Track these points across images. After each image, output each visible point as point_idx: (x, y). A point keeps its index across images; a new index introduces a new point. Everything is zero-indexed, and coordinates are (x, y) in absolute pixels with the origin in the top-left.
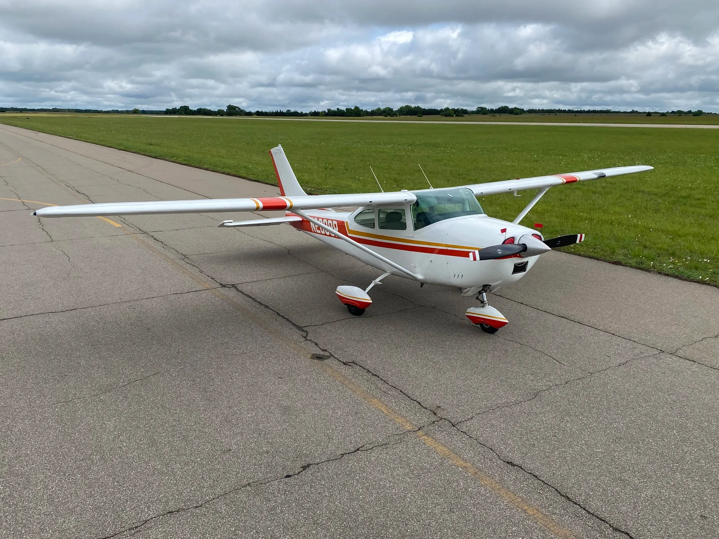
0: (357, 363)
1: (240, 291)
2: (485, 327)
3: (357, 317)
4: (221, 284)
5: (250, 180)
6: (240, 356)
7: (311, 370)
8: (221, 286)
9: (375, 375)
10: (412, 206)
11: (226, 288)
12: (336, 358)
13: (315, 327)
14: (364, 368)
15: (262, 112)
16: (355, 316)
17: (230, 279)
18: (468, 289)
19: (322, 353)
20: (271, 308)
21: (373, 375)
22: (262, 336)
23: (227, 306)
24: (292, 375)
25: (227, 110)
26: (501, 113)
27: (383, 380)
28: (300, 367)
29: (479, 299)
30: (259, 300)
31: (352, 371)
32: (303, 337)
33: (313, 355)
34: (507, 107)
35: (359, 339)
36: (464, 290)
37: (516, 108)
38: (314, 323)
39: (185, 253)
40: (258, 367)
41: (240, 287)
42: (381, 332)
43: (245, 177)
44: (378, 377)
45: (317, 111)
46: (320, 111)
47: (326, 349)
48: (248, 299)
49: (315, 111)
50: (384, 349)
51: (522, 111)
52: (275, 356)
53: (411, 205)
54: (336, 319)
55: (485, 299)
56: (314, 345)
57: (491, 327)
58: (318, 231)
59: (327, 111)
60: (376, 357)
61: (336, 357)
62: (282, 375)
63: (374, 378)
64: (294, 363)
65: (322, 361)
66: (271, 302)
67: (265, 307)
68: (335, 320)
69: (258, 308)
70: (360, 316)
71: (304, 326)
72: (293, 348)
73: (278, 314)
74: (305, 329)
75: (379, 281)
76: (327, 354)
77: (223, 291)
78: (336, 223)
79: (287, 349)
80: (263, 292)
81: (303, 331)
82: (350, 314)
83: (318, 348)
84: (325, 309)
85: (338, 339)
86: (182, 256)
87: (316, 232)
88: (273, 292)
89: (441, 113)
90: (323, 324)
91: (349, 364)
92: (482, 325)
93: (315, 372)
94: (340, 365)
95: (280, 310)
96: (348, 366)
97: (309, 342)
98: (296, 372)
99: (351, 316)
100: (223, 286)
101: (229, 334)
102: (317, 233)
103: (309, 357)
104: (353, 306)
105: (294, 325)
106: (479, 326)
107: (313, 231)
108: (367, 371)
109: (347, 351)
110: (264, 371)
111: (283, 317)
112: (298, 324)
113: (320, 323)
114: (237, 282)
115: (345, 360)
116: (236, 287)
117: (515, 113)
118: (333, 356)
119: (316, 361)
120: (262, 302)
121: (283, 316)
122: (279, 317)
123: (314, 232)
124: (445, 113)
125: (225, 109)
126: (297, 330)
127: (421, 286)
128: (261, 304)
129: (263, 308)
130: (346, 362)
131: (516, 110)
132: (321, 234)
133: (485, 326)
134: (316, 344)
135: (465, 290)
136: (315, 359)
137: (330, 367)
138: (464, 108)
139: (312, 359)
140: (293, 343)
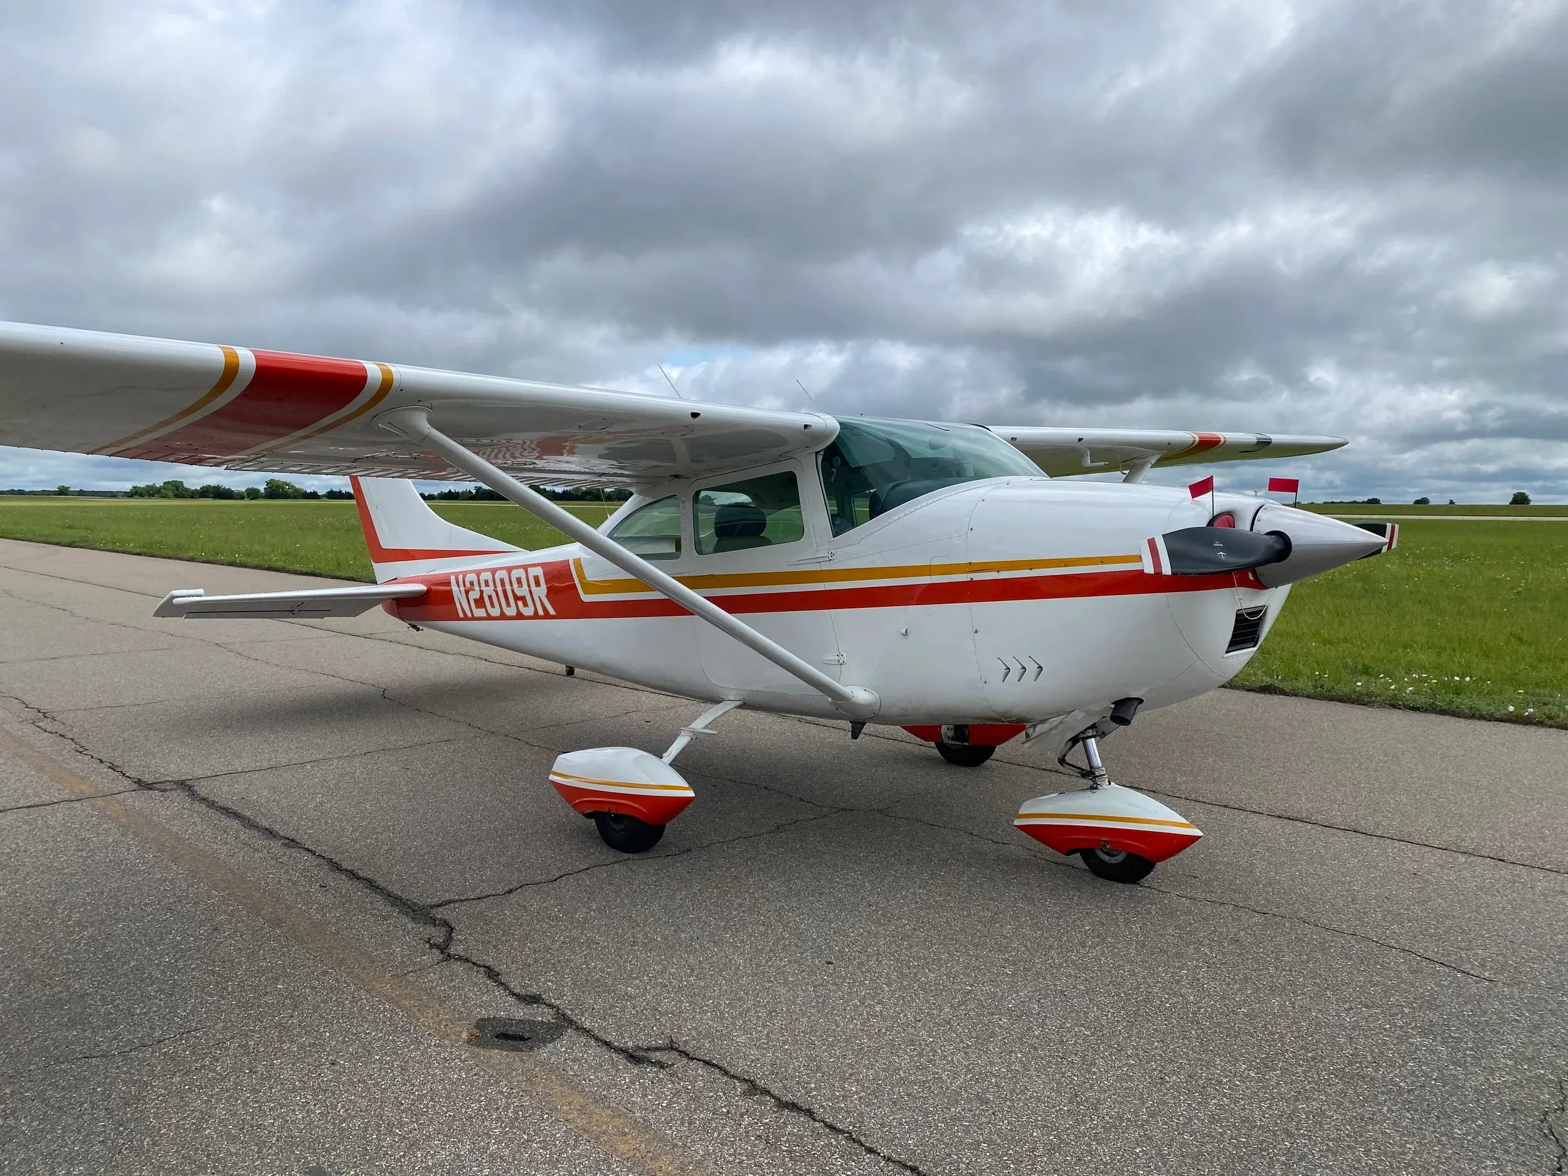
0: (689, 1049)
1: (204, 800)
2: (1103, 862)
3: (636, 856)
4: (139, 782)
5: (295, 572)
6: (125, 1058)
7: (475, 1106)
8: (136, 786)
9: (794, 1107)
10: (820, 458)
11: (150, 792)
12: (587, 1032)
13: (483, 905)
14: (726, 1073)
15: (340, 491)
16: (626, 856)
17: (176, 767)
18: (1055, 721)
19: (520, 1012)
20: (308, 845)
21: (782, 1105)
22: (252, 956)
23: (134, 850)
24: (379, 1147)
25: (265, 489)
27: (842, 1132)
28: (421, 1098)
29: (1068, 764)
30: (265, 823)
31: (676, 1093)
32: (432, 946)
33: (481, 1024)
35: (665, 938)
36: (1035, 726)
38: (475, 889)
39: (45, 706)
40: (206, 1115)
41: (202, 790)
42: (741, 905)
43: (284, 568)
44: (810, 1113)
45: (453, 491)
46: (460, 491)
47: (534, 990)
48: (225, 821)
49: (450, 491)
50: (780, 971)
52: (302, 1047)
53: (817, 453)
54: (559, 869)
55: (1097, 761)
56: (480, 977)
57: (1130, 856)
58: (480, 612)
59: (474, 492)
60: (763, 1013)
61: (587, 1025)
62: (328, 1151)
63: (794, 1124)
64: (393, 1079)
65: (524, 1055)
66: (310, 828)
67: (283, 844)
68: (557, 875)
69: (257, 850)
70: (645, 855)
71: (435, 901)
72: (390, 1000)
73: (336, 867)
74: (440, 913)
75: (706, 727)
76: (543, 1015)
77: (139, 801)
78: (539, 572)
79: (361, 1009)
80: (286, 798)
81: (434, 921)
82: (606, 849)
83: (499, 992)
84: (514, 840)
85: (581, 945)
86: (32, 715)
87: (469, 615)
88: (323, 796)
90: (511, 891)
91: (657, 1056)
92: (1089, 855)
93: (499, 1118)
94: (614, 1065)
95: (342, 853)
96: (651, 1071)
97: (459, 967)
98: (401, 1126)
99: (612, 855)
100: (142, 785)
101: (106, 954)
102: (474, 618)
103: (465, 1035)
104: (619, 818)
105: (395, 900)
106: (1077, 859)
107: (461, 615)
108: (746, 1086)
109: (631, 997)
110: (233, 1139)
111: (352, 875)
112: (414, 895)
113: (501, 889)
114: (199, 772)
115: (630, 1037)
116: (190, 788)
118: (571, 1022)
119: (498, 1055)
120: (277, 827)
121: (351, 871)
122: (337, 875)
123: (466, 618)
125: (262, 488)
126: (405, 919)
127: (855, 735)
128: (270, 833)
129: (276, 846)
130: (638, 1048)
132: (489, 618)
133: (1106, 858)
134: (492, 974)
135: (1040, 728)
136: (494, 1046)
137: (567, 1081)
139: (478, 1045)
140: (388, 976)
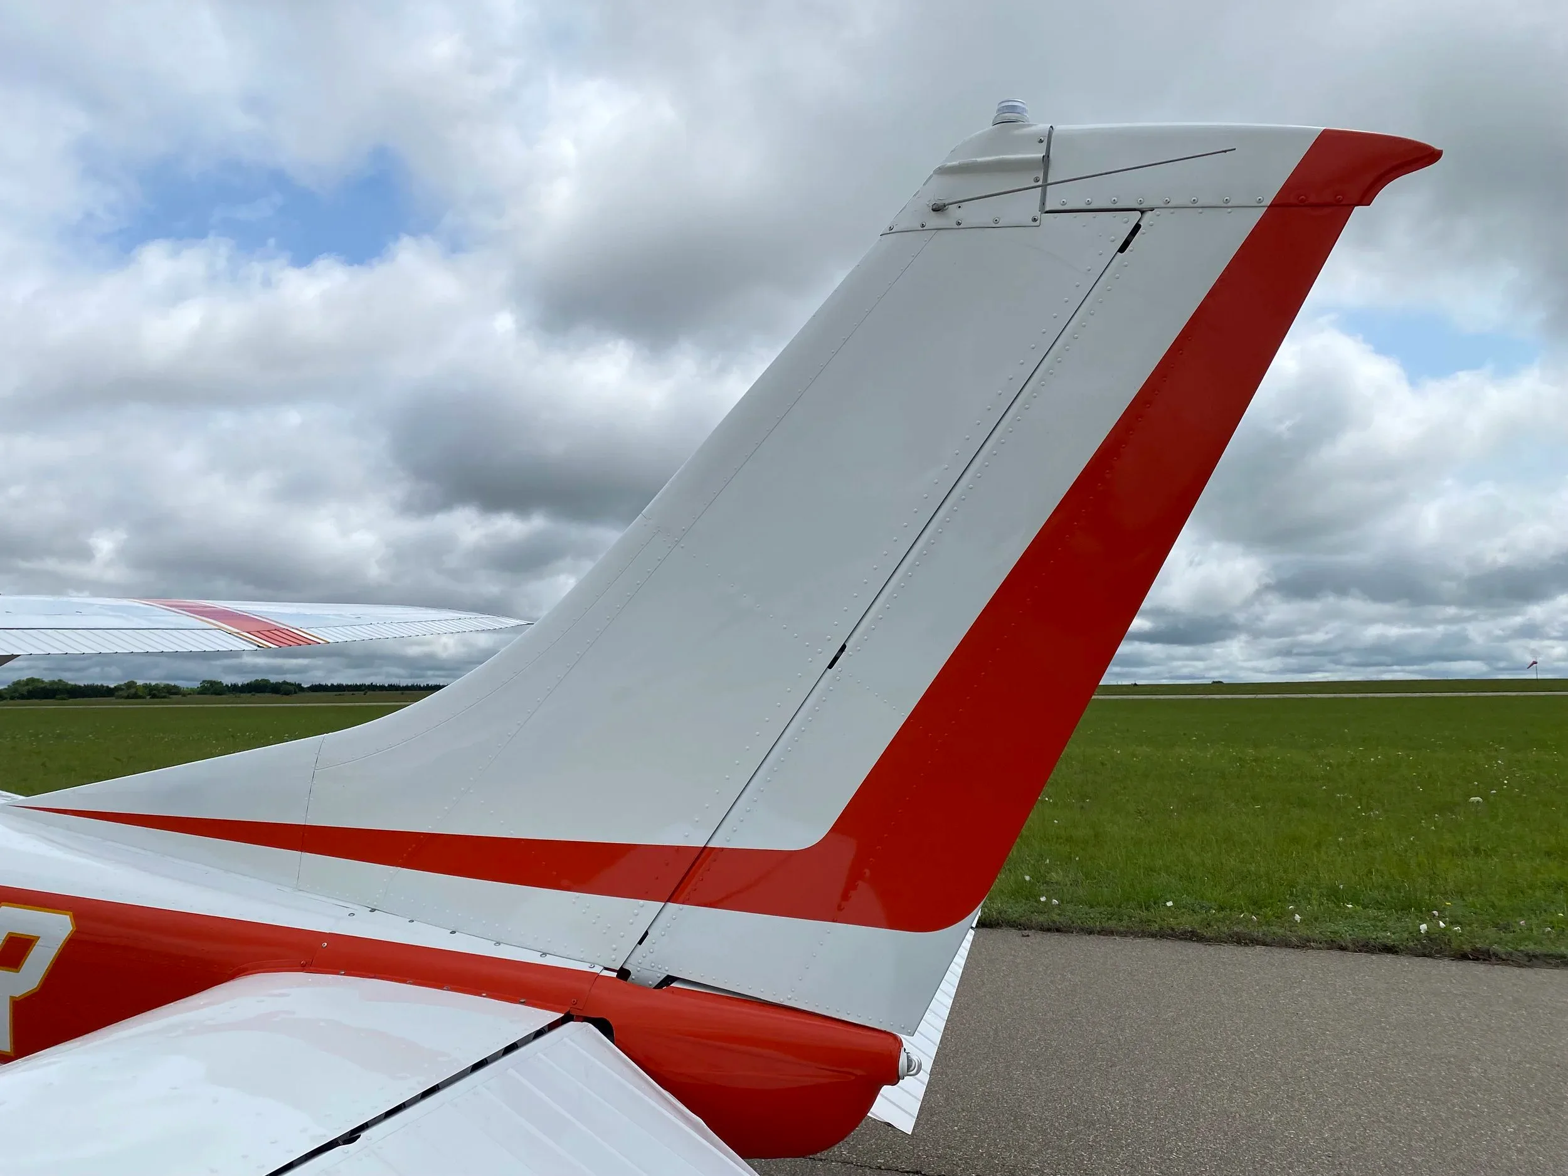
26: (253, 693)
34: (267, 681)
37: (285, 683)
51: (298, 688)
89: (116, 693)
117: (283, 692)
124: (125, 694)
131: (284, 686)
138: (172, 683)
